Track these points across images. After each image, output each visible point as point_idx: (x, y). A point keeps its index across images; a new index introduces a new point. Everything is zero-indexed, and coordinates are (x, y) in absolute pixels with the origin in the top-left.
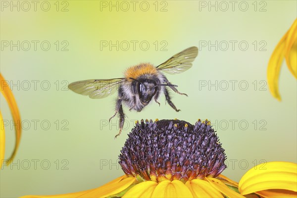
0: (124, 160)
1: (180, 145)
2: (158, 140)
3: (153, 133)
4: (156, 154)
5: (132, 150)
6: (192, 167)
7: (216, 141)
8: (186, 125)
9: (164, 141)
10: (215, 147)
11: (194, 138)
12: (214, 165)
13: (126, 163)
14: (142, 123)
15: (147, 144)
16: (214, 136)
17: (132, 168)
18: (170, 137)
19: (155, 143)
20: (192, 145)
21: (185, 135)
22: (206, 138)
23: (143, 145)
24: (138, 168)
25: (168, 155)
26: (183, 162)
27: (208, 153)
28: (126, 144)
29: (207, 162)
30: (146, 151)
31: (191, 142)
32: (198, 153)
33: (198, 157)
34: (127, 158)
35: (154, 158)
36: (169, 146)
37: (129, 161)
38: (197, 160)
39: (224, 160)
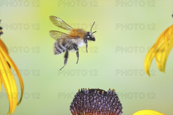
0: (72, 108)
1: (100, 101)
2: (89, 99)
3: (87, 95)
4: (88, 105)
5: (76, 103)
6: (106, 112)
7: (117, 100)
8: (103, 92)
9: (92, 99)
10: (117, 103)
11: (107, 98)
12: (116, 112)
13: (73, 110)
14: (82, 90)
15: (83, 101)
16: (117, 97)
17: (76, 112)
18: (95, 97)
19: (88, 100)
20: (106, 101)
21: (102, 96)
22: (113, 98)
23: (82, 101)
24: (79, 112)
25: (94, 106)
26: (101, 110)
27: (114, 105)
28: (73, 101)
29: (113, 110)
30: (83, 104)
31: (105, 100)
32: (109, 105)
33: (109, 107)
34: (74, 107)
35: (87, 107)
36: (95, 102)
37: (75, 109)
38: (108, 109)
39: (121, 109)
